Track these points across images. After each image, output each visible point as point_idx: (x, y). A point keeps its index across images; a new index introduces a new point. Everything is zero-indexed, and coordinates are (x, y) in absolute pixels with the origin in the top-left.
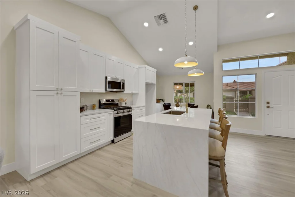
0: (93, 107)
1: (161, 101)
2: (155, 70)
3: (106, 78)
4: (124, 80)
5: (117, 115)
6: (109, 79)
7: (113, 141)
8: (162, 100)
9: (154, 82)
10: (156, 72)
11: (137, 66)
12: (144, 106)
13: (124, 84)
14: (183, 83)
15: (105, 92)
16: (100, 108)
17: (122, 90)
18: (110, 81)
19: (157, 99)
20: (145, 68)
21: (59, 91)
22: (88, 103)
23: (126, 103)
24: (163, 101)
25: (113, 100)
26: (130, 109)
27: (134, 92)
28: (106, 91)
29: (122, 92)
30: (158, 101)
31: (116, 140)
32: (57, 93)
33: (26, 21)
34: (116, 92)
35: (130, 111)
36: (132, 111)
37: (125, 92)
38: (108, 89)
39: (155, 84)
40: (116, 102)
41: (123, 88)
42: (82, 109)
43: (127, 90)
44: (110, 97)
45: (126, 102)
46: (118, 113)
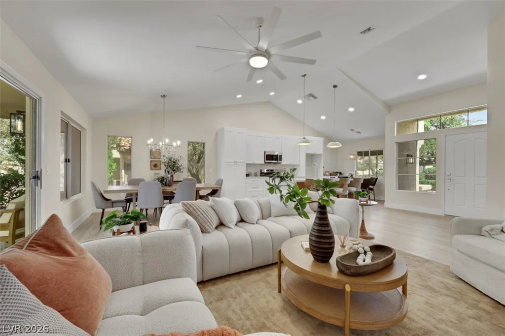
0: (256, 175)
1: (338, 174)
2: (322, 139)
3: (265, 152)
4: (281, 153)
6: (267, 154)
8: (340, 173)
9: (321, 152)
13: (281, 156)
14: (368, 151)
15: (264, 163)
16: (261, 176)
17: (279, 162)
21: (236, 163)
22: (252, 171)
24: (341, 175)
25: (272, 170)
27: (294, 163)
30: (334, 174)
33: (222, 129)
34: (274, 163)
37: (282, 163)
38: (266, 161)
39: (321, 155)
40: (275, 171)
41: (281, 160)
42: (247, 175)
43: (284, 161)
44: (271, 167)
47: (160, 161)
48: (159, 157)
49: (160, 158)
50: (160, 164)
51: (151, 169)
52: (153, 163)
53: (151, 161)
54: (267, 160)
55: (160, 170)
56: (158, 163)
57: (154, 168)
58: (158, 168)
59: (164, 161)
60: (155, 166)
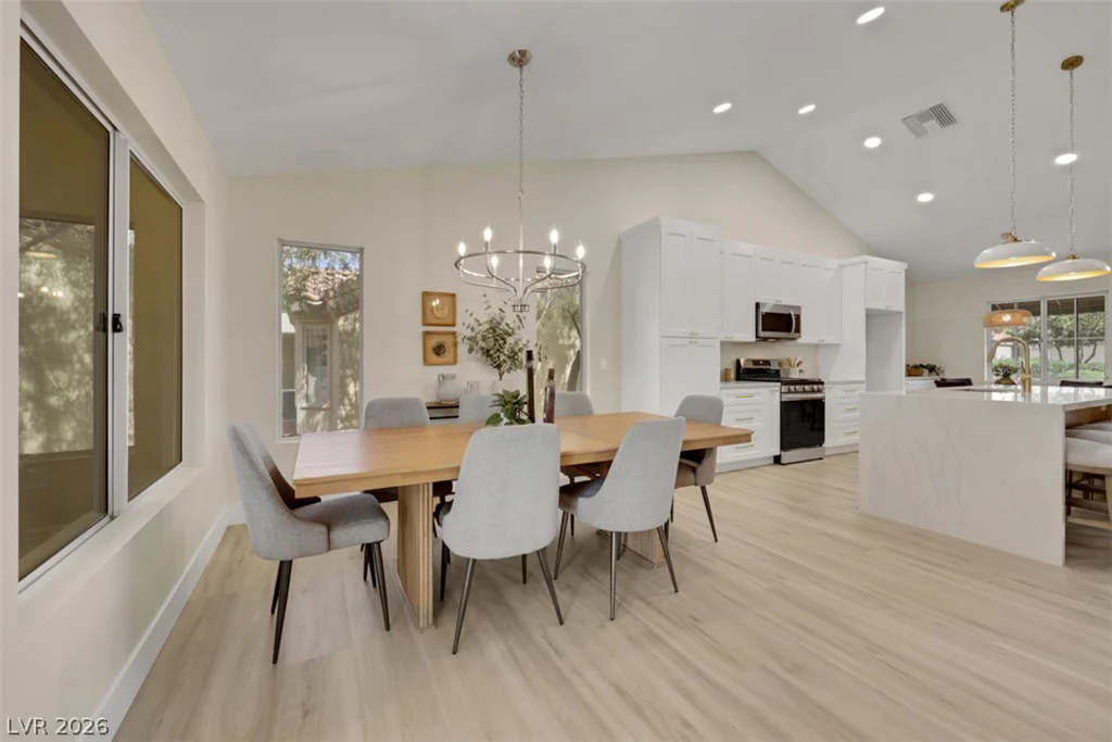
0: (724, 377)
1: (926, 371)
2: (900, 267)
3: (758, 305)
4: (799, 308)
5: (787, 398)
6: (764, 310)
7: (777, 460)
8: (932, 369)
9: (899, 304)
10: (906, 270)
11: (834, 263)
12: (861, 382)
13: (798, 317)
14: (1039, 302)
15: (754, 339)
16: (738, 378)
17: (793, 334)
18: (766, 313)
19: (907, 366)
20: (864, 265)
21: (693, 337)
23: (801, 371)
24: (934, 373)
25: (767, 362)
26: (820, 386)
27: (829, 340)
28: (757, 337)
29: (794, 339)
30: (914, 371)
31: (787, 456)
32: (691, 342)
33: (652, 229)
34: (780, 339)
35: (819, 391)
36: (826, 391)
37: (800, 341)
38: (762, 334)
39: (900, 313)
40: (774, 367)
41: (798, 330)
43: (807, 335)
44: (760, 354)
45: (801, 367)
46: (790, 392)
47: (454, 334)
48: (449, 321)
49: (454, 325)
50: (455, 345)
51: (426, 362)
52: (433, 342)
53: (426, 334)
54: (763, 330)
55: (455, 362)
56: (448, 341)
57: (433, 358)
58: (448, 357)
59: (469, 333)
60: (439, 350)
